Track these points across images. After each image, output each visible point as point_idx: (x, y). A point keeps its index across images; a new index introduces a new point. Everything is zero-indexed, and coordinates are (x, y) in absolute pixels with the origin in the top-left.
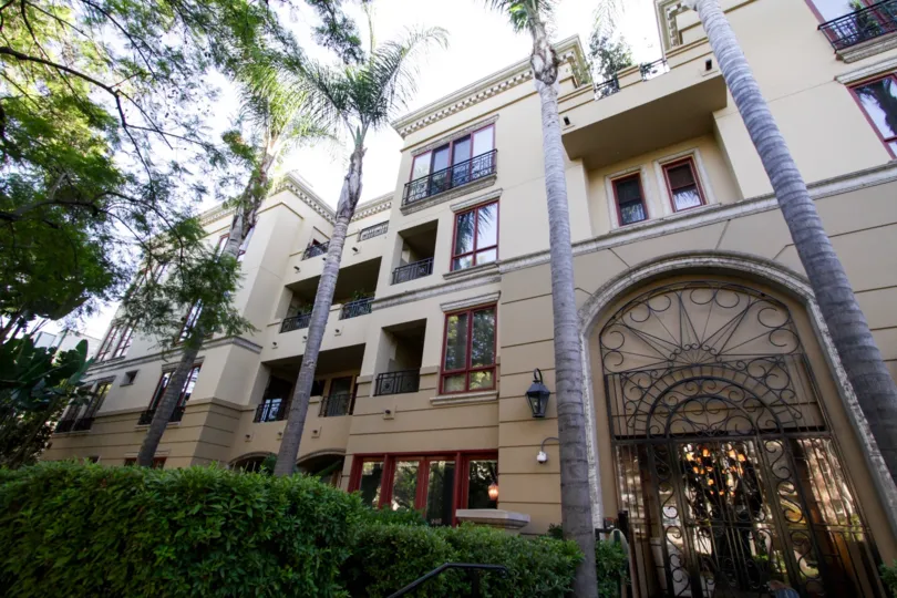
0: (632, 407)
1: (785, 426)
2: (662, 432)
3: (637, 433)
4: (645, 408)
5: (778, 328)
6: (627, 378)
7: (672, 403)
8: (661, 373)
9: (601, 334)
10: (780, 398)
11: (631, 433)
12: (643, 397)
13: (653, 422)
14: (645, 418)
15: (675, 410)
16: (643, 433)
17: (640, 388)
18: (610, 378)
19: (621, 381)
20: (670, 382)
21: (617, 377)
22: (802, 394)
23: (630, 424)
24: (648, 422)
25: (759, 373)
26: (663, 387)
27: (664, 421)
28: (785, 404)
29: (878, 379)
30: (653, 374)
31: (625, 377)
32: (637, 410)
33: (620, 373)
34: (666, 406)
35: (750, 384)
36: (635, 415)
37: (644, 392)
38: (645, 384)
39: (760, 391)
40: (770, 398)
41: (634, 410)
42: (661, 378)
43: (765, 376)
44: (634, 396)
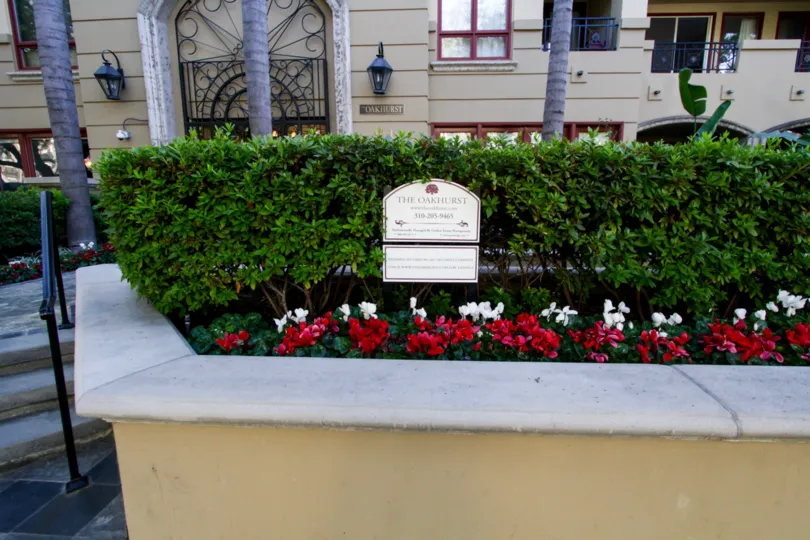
0: (201, 94)
1: (302, 115)
2: (222, 116)
3: (205, 117)
4: (212, 96)
5: (314, 34)
6: (198, 68)
7: (232, 93)
8: (225, 65)
9: (177, 20)
10: (303, 95)
11: (200, 116)
12: (210, 85)
13: (217, 108)
14: (210, 104)
15: (233, 99)
16: (209, 117)
17: (209, 78)
18: (185, 65)
19: (194, 69)
20: (232, 74)
21: (190, 65)
22: (319, 93)
23: (200, 109)
24: (213, 108)
25: (293, 72)
26: (225, 78)
27: (224, 108)
28: (306, 100)
29: (255, 85)
30: (220, 65)
31: (197, 66)
32: (205, 96)
33: (193, 62)
34: (227, 95)
35: (286, 82)
36: (204, 101)
37: (212, 82)
38: (213, 74)
39: (292, 88)
40: (297, 94)
41: (203, 97)
42: (225, 70)
43: (297, 76)
44: (203, 84)
